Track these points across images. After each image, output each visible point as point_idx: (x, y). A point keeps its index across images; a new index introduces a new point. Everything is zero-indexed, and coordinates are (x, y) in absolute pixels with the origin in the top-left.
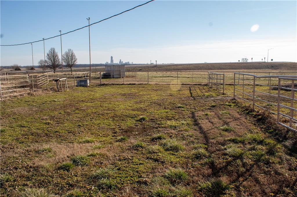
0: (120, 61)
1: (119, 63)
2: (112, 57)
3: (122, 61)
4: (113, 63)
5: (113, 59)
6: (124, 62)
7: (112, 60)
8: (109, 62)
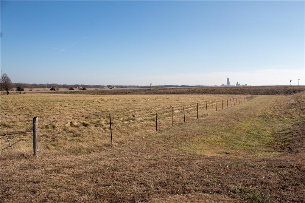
0: (237, 83)
1: (235, 85)
2: (228, 79)
3: (239, 83)
4: (229, 86)
5: (229, 81)
6: (241, 85)
7: (228, 83)
8: (225, 84)
